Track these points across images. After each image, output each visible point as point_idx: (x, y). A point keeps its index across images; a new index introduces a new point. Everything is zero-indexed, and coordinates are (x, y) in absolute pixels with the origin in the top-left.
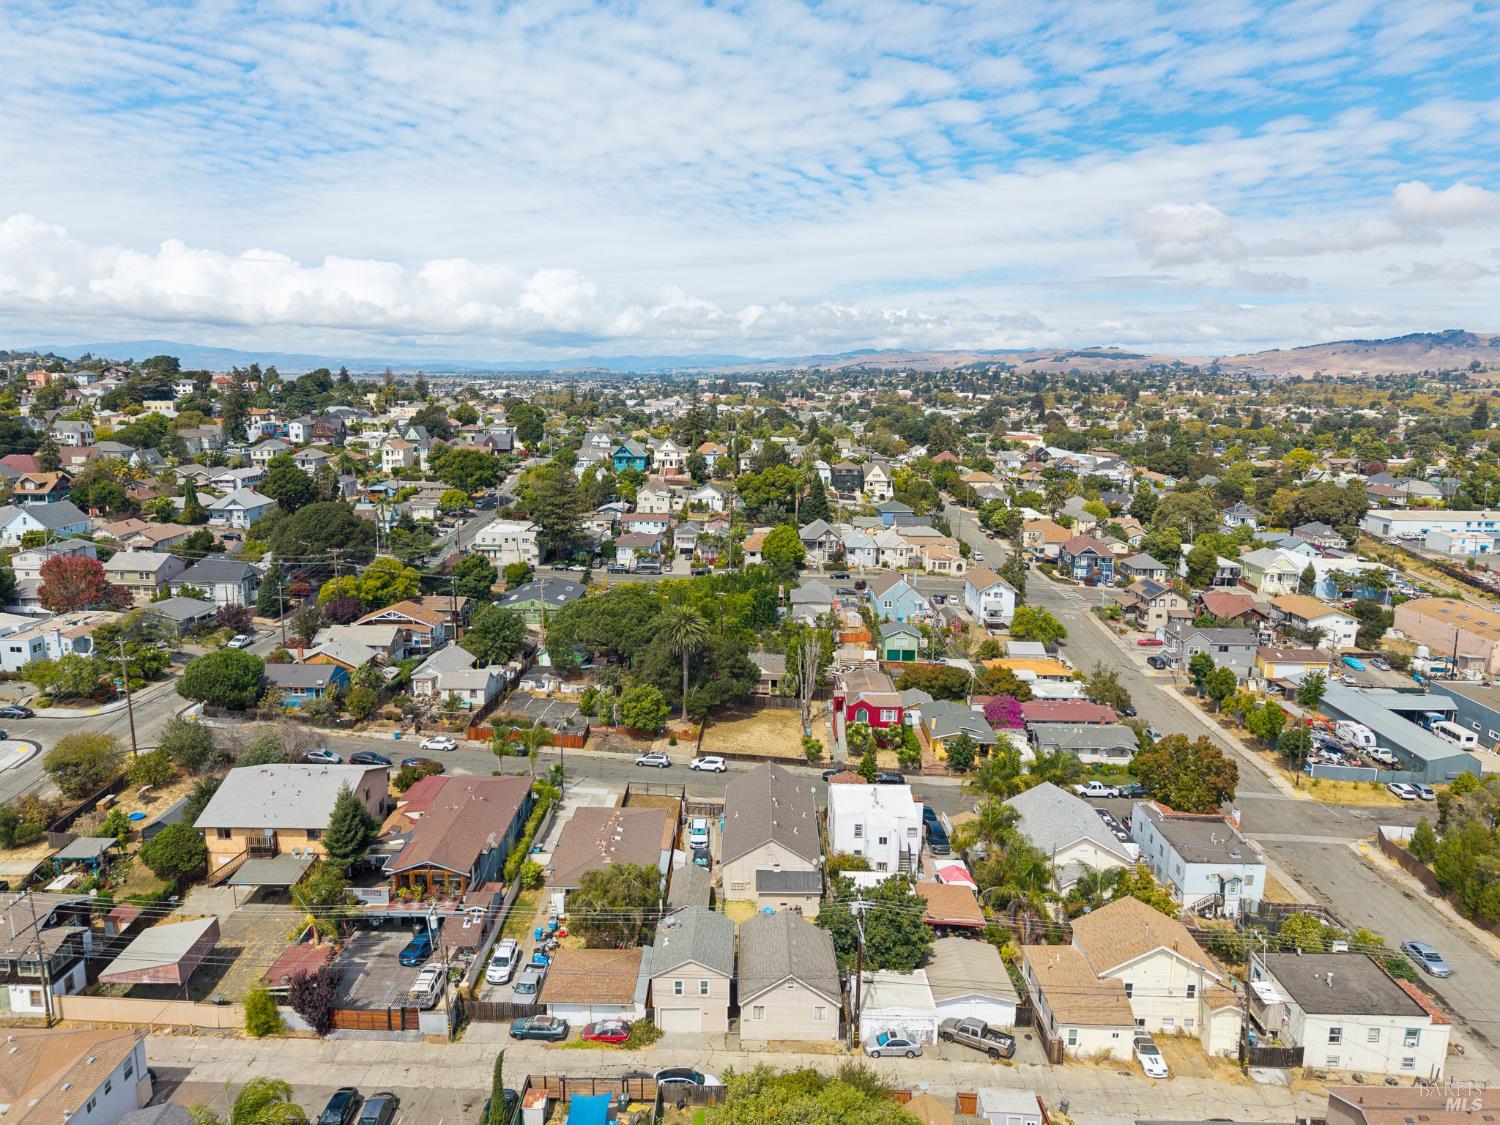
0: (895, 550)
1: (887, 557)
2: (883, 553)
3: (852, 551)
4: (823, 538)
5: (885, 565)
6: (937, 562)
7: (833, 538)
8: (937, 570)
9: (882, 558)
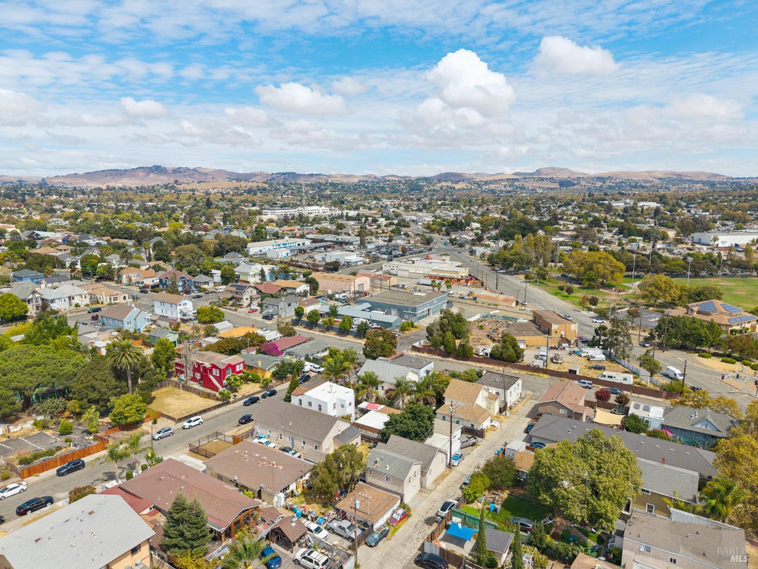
0: (81, 296)
1: (77, 300)
2: (73, 299)
3: (52, 301)
4: (31, 297)
5: (77, 305)
6: (112, 297)
7: (37, 295)
8: (113, 302)
9: (74, 302)
